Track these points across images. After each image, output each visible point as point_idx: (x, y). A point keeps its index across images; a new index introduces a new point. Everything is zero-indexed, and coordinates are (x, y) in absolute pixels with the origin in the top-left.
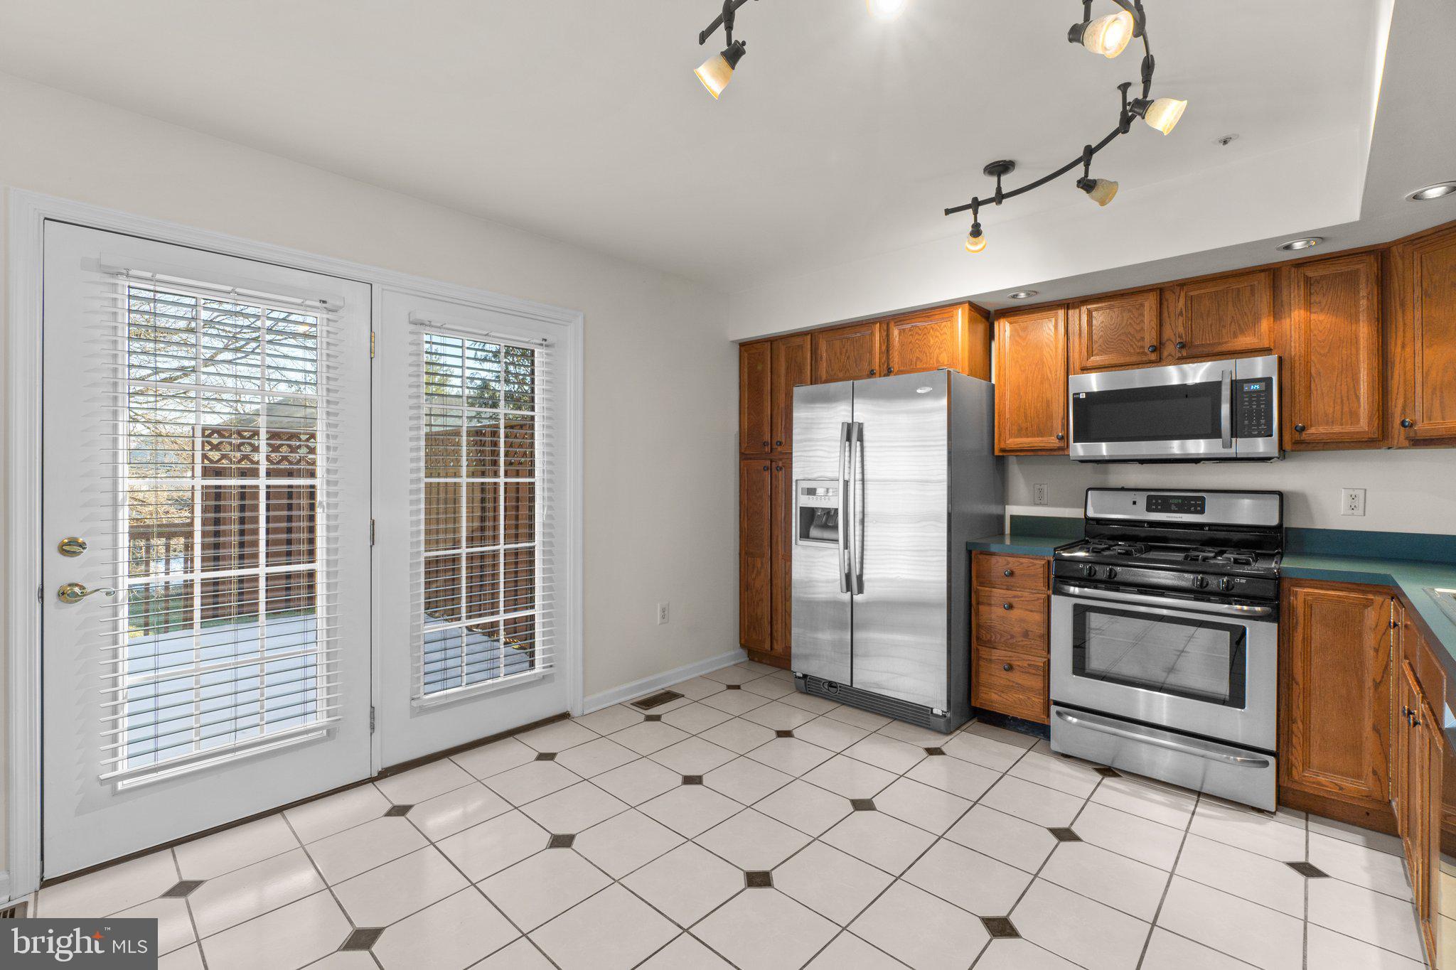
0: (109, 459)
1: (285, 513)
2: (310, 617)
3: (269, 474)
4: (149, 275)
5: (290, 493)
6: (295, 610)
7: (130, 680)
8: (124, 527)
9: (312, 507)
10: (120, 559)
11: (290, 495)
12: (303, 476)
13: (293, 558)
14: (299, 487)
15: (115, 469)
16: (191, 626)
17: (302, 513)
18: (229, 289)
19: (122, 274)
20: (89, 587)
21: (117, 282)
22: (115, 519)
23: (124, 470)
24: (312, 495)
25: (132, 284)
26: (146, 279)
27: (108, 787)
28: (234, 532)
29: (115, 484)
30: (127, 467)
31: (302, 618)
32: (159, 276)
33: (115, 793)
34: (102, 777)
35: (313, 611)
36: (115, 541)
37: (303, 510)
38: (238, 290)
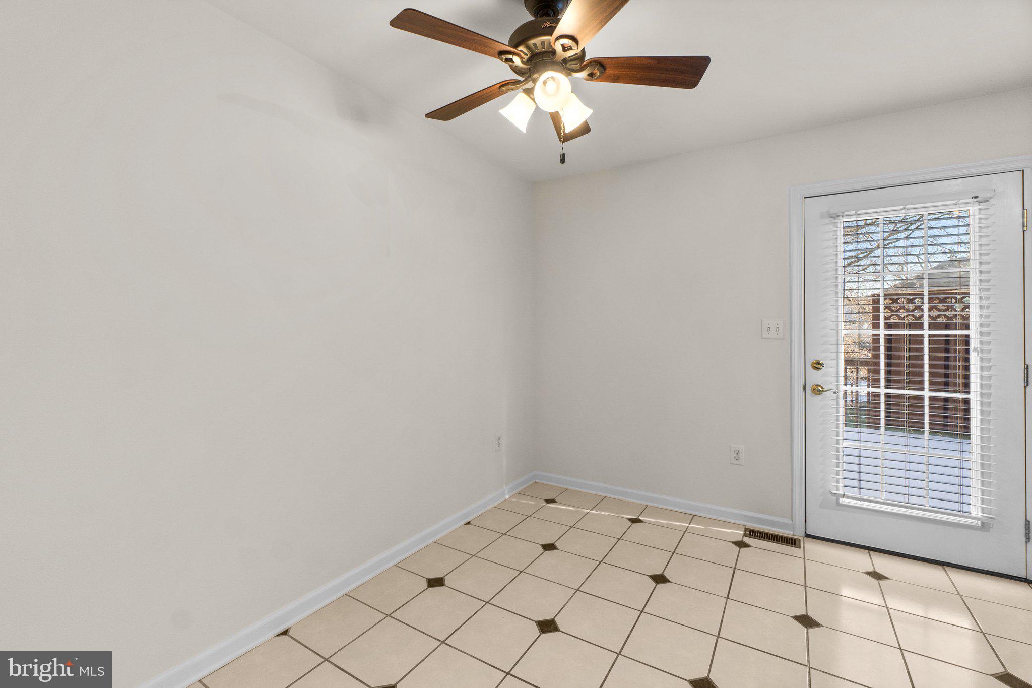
0: (834, 319)
1: (943, 355)
2: (965, 441)
3: (931, 327)
4: (853, 212)
5: (947, 340)
6: (952, 433)
7: (845, 444)
8: (842, 357)
9: (967, 351)
10: (840, 375)
11: (947, 342)
12: (959, 329)
13: (950, 388)
14: (955, 336)
15: (837, 325)
16: (878, 428)
17: (958, 355)
18: (901, 207)
19: (839, 216)
20: (826, 388)
21: (837, 221)
22: (837, 352)
23: (842, 325)
24: (967, 343)
25: (845, 220)
26: (852, 215)
27: (834, 498)
28: (906, 365)
29: (837, 333)
30: (843, 323)
31: (958, 440)
32: (859, 212)
33: (838, 504)
34: (833, 492)
35: (968, 437)
36: (838, 364)
37: (959, 353)
38: (907, 207)
